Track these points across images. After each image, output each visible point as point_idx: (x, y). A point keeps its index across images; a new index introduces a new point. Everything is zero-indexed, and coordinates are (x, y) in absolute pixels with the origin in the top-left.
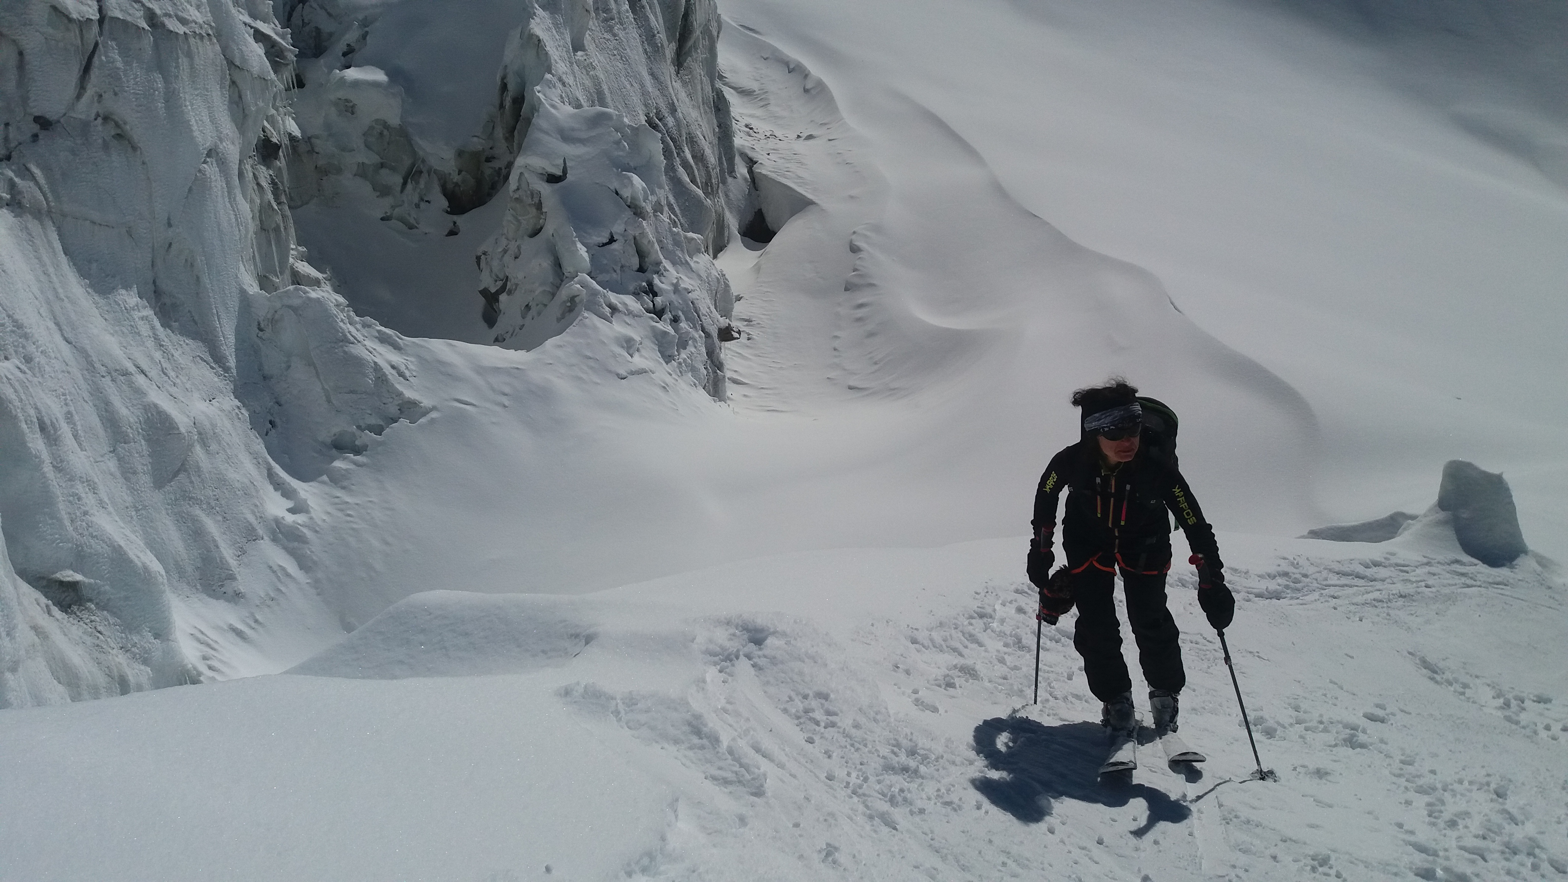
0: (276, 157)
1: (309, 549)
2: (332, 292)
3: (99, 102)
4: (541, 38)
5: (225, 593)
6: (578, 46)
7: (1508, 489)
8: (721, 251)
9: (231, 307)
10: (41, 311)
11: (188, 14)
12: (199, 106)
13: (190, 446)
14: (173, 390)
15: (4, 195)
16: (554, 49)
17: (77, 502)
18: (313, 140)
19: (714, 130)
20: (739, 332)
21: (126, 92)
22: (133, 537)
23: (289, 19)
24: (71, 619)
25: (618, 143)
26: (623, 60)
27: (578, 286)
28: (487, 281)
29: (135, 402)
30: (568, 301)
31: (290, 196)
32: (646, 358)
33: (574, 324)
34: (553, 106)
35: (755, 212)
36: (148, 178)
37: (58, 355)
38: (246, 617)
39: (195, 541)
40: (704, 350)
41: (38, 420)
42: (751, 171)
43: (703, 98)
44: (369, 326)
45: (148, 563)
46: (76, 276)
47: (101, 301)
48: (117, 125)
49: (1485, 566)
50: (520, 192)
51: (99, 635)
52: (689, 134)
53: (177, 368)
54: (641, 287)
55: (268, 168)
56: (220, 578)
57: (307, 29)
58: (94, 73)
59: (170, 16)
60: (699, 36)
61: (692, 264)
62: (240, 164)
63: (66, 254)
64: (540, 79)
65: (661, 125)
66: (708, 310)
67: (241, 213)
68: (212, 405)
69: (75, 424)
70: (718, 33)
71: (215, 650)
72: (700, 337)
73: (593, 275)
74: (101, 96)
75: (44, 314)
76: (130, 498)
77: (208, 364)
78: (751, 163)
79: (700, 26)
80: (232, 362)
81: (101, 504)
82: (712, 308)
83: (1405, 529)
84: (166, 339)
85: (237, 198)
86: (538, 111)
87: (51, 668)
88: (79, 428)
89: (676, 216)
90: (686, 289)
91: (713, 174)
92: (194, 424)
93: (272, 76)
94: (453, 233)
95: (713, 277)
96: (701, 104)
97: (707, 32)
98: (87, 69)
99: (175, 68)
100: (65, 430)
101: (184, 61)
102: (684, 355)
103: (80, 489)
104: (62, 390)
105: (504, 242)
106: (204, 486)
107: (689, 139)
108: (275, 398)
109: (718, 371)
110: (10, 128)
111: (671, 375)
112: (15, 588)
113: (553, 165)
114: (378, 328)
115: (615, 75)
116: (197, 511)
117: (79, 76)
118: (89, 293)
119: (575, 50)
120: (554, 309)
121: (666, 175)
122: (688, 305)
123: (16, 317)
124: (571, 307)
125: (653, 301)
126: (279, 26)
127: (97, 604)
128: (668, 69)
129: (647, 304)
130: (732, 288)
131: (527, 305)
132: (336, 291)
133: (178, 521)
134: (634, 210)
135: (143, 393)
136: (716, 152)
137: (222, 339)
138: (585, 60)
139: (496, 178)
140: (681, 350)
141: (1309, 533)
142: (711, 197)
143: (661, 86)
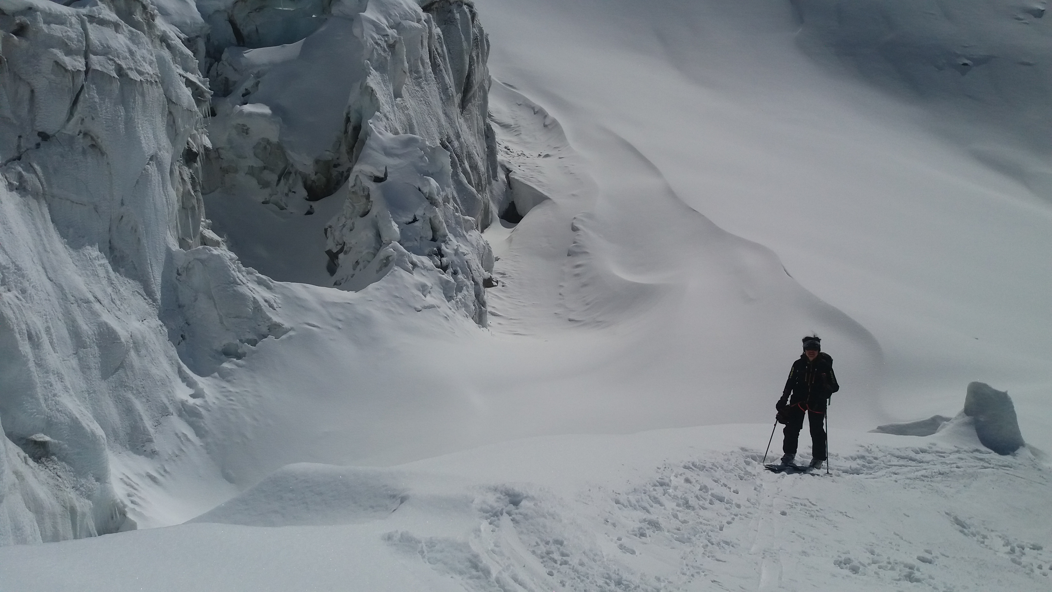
0: (195, 161)
1: (203, 422)
2: (227, 250)
3: (81, 124)
4: (374, 89)
5: (145, 451)
6: (397, 94)
7: (1011, 403)
8: (487, 228)
9: (160, 259)
10: (34, 259)
11: (143, 68)
12: (147, 127)
13: (127, 352)
14: (118, 313)
15: (15, 182)
16: (382, 96)
17: (50, 388)
18: (220, 151)
19: (484, 150)
20: (497, 282)
21: (99, 117)
22: (85, 412)
23: (208, 72)
24: (40, 467)
25: (421, 158)
26: (427, 105)
27: (392, 250)
28: (331, 245)
29: (92, 321)
30: (384, 259)
31: (203, 187)
32: (435, 298)
33: (388, 274)
34: (380, 133)
35: (510, 203)
36: (110, 173)
37: (43, 289)
38: (159, 468)
39: (127, 415)
40: (473, 293)
41: (27, 332)
42: (507, 177)
43: (478, 129)
44: (251, 274)
45: (95, 429)
46: (58, 237)
47: (74, 254)
48: (92, 138)
49: (996, 454)
50: (356, 188)
51: (58, 478)
52: (468, 152)
53: (122, 298)
54: (433, 251)
55: (189, 168)
56: (142, 440)
57: (219, 78)
58: (80, 106)
59: (132, 69)
60: (476, 90)
61: (467, 237)
62: (171, 165)
63: (53, 222)
64: (372, 115)
65: (450, 146)
66: (477, 267)
67: (170, 197)
68: (143, 323)
69: (51, 335)
70: (489, 88)
71: (135, 489)
72: (471, 284)
73: (401, 243)
74: (83, 120)
75: (36, 262)
76: (85, 385)
77: (142, 296)
78: (508, 171)
79: (477, 83)
80: (158, 296)
81: (66, 389)
82: (480, 266)
83: (942, 427)
84: (115, 279)
85: (168, 188)
86: (370, 136)
87: (24, 500)
88: (54, 337)
89: (458, 205)
90: (463, 253)
91: (483, 178)
92: (131, 336)
93: (196, 108)
94: (309, 213)
95: (482, 245)
96: (477, 133)
97: (482, 87)
98: (75, 102)
99: (133, 103)
100: (45, 339)
101: (139, 98)
102: (460, 296)
103: (52, 378)
104: (45, 312)
105: (343, 220)
106: (135, 378)
107: (467, 155)
108: (186, 320)
109: (482, 307)
110: (22, 139)
111: (451, 309)
112: (5, 445)
113: (379, 171)
114: (257, 275)
115: (421, 114)
116: (130, 395)
117: (70, 107)
118: (66, 248)
119: (396, 96)
120: (375, 264)
121: (452, 178)
122: (463, 263)
123: (17, 263)
124: (386, 264)
125: (440, 260)
126: (201, 76)
127: (58, 457)
128: (455, 111)
129: (437, 262)
130: (493, 253)
131: (357, 262)
132: (230, 249)
133: (116, 401)
134: (430, 201)
135: (98, 315)
136: (485, 164)
137: (153, 280)
138: (402, 103)
139: (340, 178)
140: (458, 293)
141: (877, 429)
142: (481, 193)
143: (451, 121)
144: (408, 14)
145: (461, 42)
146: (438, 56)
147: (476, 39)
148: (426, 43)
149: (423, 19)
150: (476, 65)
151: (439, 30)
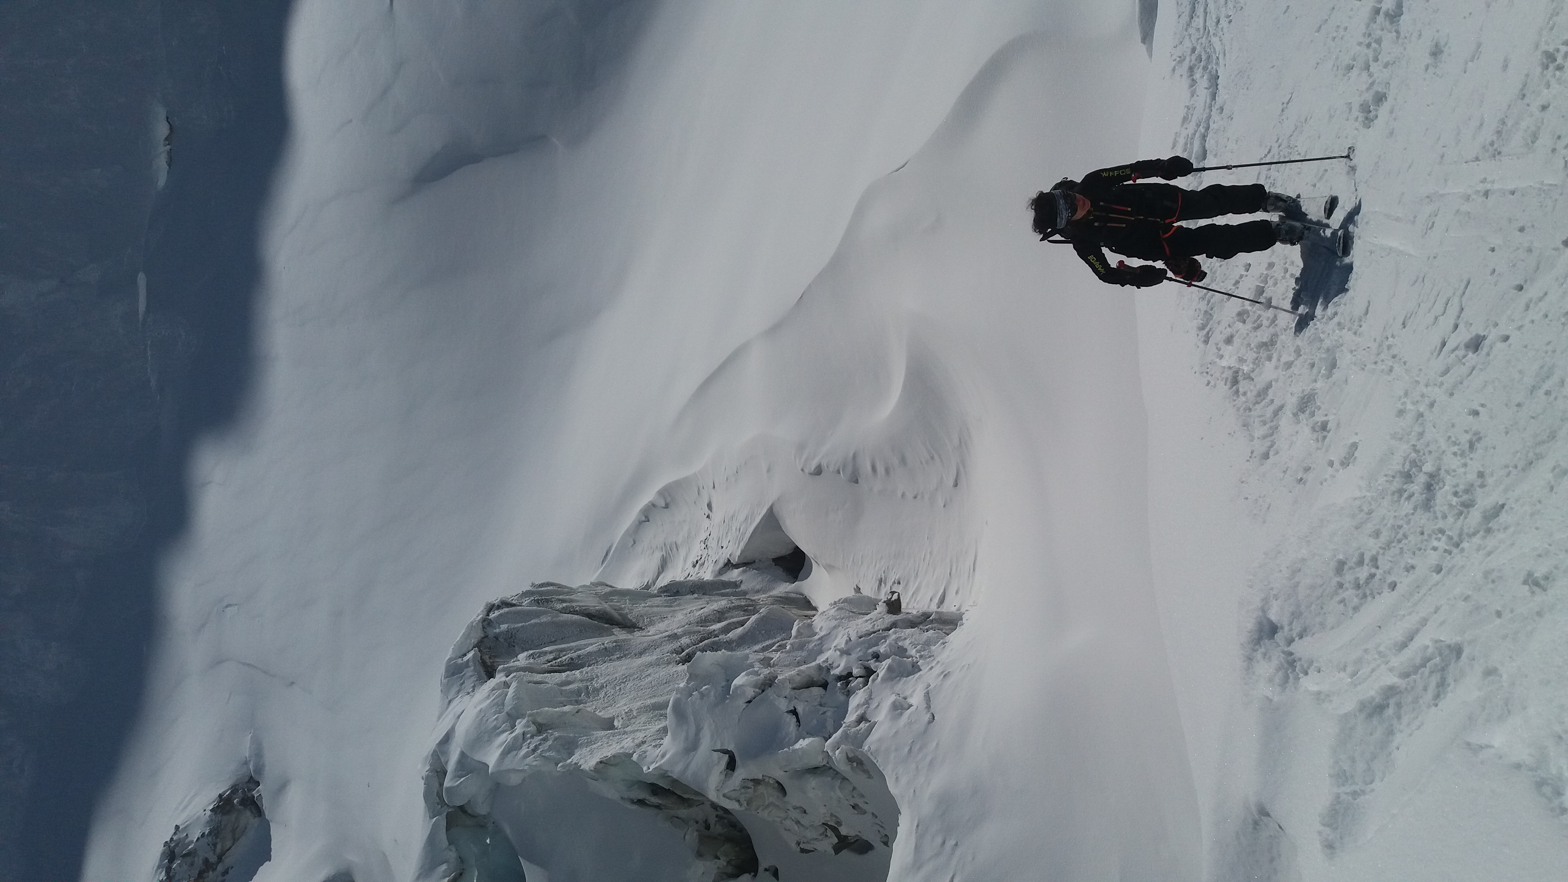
4: (599, 760)
6: (609, 724)
8: (810, 602)
16: (610, 748)
19: (696, 598)
20: (893, 593)
25: (702, 696)
26: (626, 681)
27: (837, 752)
28: (827, 845)
30: (851, 765)
32: (914, 691)
33: (875, 761)
34: (663, 756)
35: (775, 565)
40: (909, 631)
42: (737, 566)
43: (666, 606)
50: (742, 800)
52: (697, 623)
54: (842, 688)
60: (609, 605)
61: (822, 634)
64: (637, 766)
65: (688, 650)
66: (869, 622)
70: (607, 586)
72: (895, 633)
73: (827, 736)
78: (729, 565)
79: (601, 603)
82: (867, 617)
86: (667, 771)
89: (774, 644)
90: (847, 642)
91: (737, 603)
94: (775, 873)
95: (836, 613)
96: (671, 608)
97: (606, 597)
102: (913, 652)
105: (788, 823)
107: (703, 624)
109: (931, 618)
111: (932, 668)
113: (719, 762)
115: (639, 691)
119: (611, 727)
120: (858, 779)
121: (736, 651)
122: (862, 642)
124: (858, 762)
125: (857, 678)
128: (637, 639)
129: (858, 684)
130: (848, 596)
131: (853, 807)
134: (767, 686)
136: (717, 598)
138: (622, 718)
139: (726, 821)
140: (907, 653)
141: (1144, 43)
142: (758, 607)
143: (652, 646)
144: (495, 701)
145: (541, 624)
146: (559, 660)
147: (538, 602)
148: (538, 677)
149: (504, 679)
150: (574, 604)
151: (522, 656)
